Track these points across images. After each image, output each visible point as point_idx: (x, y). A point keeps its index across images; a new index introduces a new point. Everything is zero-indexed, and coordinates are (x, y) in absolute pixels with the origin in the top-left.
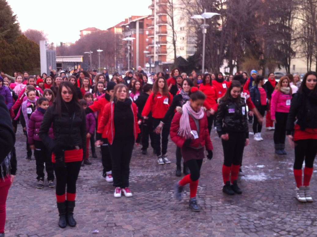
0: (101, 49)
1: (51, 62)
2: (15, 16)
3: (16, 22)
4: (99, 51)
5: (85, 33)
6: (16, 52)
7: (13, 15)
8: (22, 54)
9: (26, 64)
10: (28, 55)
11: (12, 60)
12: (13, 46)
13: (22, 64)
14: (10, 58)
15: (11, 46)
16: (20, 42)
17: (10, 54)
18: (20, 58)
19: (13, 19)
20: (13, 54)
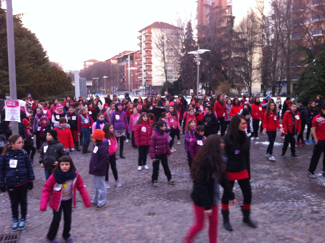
0: (106, 76)
1: (83, 87)
2: (46, 51)
3: (46, 56)
4: (105, 77)
5: (88, 64)
6: (50, 79)
7: (44, 51)
8: (54, 81)
9: (57, 88)
10: (59, 81)
11: (47, 85)
12: (47, 75)
13: (55, 89)
14: (46, 84)
15: (46, 75)
16: (52, 72)
17: (45, 81)
18: (53, 84)
19: (45, 54)
20: (48, 81)
